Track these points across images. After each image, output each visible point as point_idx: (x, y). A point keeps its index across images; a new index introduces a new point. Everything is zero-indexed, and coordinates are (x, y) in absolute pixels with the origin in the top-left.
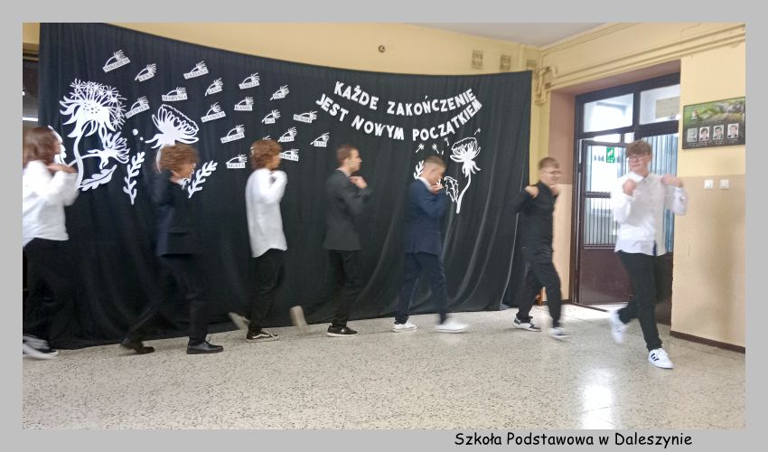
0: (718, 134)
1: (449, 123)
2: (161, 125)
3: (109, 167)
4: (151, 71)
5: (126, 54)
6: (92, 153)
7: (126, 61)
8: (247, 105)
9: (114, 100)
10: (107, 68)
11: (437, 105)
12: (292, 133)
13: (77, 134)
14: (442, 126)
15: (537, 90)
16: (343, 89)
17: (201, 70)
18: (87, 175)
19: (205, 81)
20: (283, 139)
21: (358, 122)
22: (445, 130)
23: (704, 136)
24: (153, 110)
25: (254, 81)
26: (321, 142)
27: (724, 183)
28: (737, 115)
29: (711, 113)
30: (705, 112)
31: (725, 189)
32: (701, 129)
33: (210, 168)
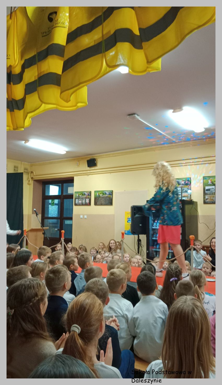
0: (84, 201)
23: (80, 202)
27: (85, 217)
28: (89, 196)
29: (81, 195)
30: (80, 194)
31: (85, 218)
32: (79, 199)
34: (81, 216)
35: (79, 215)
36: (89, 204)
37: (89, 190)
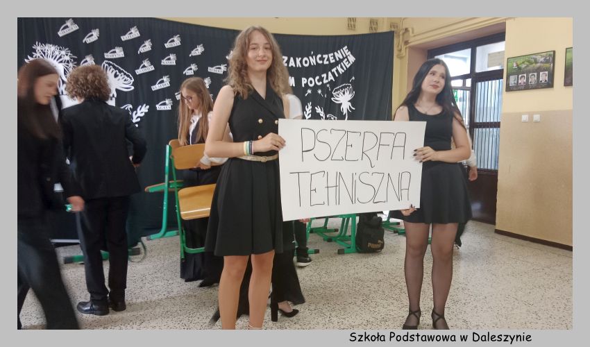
0: (533, 80)
1: (330, 73)
4: (95, 35)
5: (75, 22)
7: (75, 27)
8: (171, 61)
10: (61, 34)
11: (320, 59)
12: (207, 82)
14: (324, 76)
15: (398, 46)
17: (134, 33)
19: (138, 42)
22: (327, 78)
23: (522, 81)
25: (177, 42)
27: (537, 117)
28: (547, 65)
29: (527, 63)
30: (523, 63)
31: (536, 122)
32: (520, 76)
33: (143, 110)
34: (525, 118)
35: (520, 115)
36: (550, 84)
37: (549, 48)
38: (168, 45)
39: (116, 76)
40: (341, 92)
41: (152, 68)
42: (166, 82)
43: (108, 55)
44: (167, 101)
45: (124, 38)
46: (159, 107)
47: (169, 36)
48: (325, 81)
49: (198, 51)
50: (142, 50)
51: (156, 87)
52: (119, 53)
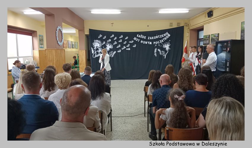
1: (162, 40)
2: (107, 46)
3: (100, 53)
4: (105, 37)
5: (102, 35)
6: (97, 51)
7: (102, 36)
8: (121, 41)
9: (100, 42)
10: (99, 37)
11: (159, 36)
12: (129, 45)
13: (95, 48)
14: (160, 41)
16: (139, 36)
17: (113, 36)
18: (97, 55)
19: (114, 38)
20: (127, 46)
21: (142, 42)
22: (161, 41)
24: (106, 43)
25: (122, 36)
26: (135, 46)
28: (208, 39)
30: (206, 37)
33: (115, 52)
38: (120, 38)
39: (109, 45)
40: (166, 45)
41: (117, 43)
42: (120, 46)
43: (108, 41)
44: (120, 50)
45: (111, 37)
46: (118, 52)
47: (120, 36)
48: (161, 42)
49: (127, 38)
50: (114, 39)
51: (117, 47)
52: (110, 40)
